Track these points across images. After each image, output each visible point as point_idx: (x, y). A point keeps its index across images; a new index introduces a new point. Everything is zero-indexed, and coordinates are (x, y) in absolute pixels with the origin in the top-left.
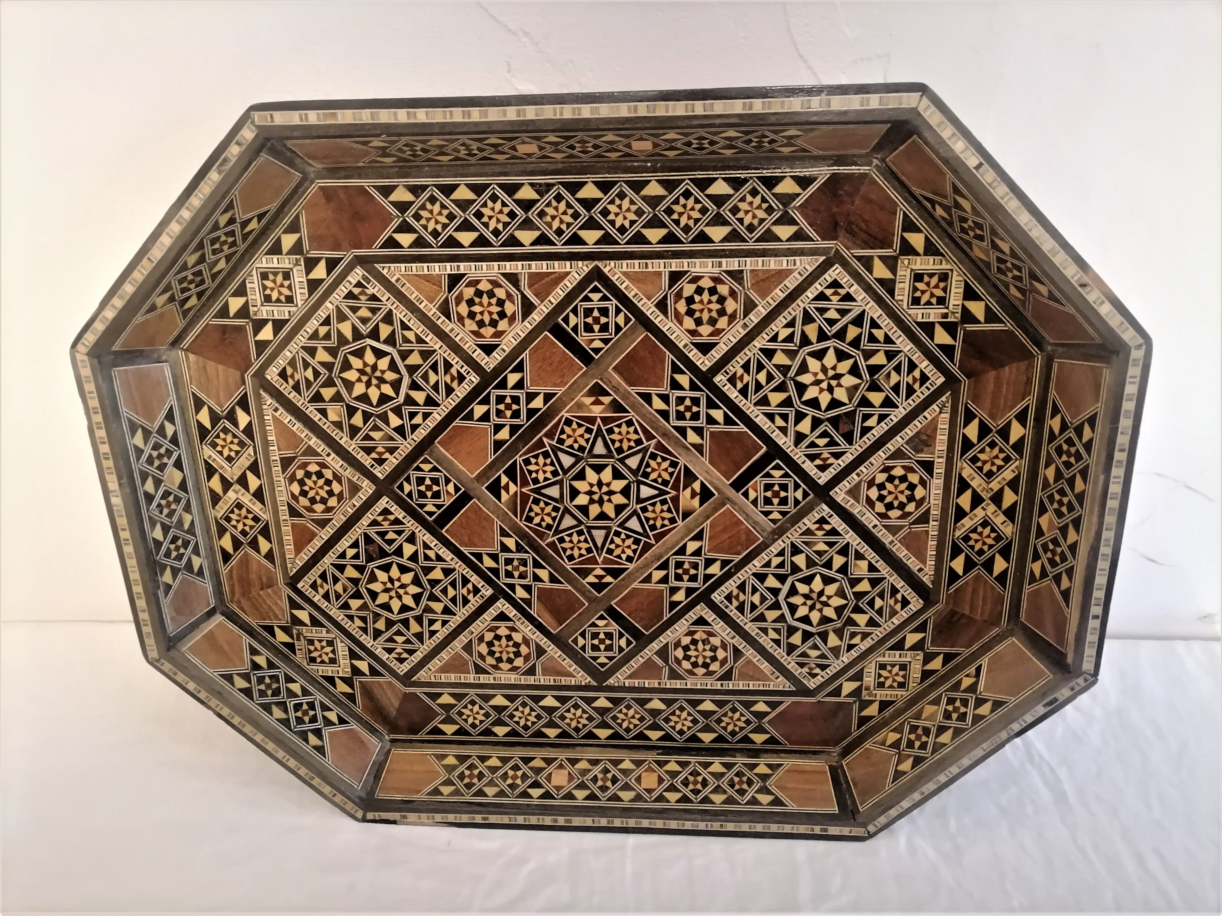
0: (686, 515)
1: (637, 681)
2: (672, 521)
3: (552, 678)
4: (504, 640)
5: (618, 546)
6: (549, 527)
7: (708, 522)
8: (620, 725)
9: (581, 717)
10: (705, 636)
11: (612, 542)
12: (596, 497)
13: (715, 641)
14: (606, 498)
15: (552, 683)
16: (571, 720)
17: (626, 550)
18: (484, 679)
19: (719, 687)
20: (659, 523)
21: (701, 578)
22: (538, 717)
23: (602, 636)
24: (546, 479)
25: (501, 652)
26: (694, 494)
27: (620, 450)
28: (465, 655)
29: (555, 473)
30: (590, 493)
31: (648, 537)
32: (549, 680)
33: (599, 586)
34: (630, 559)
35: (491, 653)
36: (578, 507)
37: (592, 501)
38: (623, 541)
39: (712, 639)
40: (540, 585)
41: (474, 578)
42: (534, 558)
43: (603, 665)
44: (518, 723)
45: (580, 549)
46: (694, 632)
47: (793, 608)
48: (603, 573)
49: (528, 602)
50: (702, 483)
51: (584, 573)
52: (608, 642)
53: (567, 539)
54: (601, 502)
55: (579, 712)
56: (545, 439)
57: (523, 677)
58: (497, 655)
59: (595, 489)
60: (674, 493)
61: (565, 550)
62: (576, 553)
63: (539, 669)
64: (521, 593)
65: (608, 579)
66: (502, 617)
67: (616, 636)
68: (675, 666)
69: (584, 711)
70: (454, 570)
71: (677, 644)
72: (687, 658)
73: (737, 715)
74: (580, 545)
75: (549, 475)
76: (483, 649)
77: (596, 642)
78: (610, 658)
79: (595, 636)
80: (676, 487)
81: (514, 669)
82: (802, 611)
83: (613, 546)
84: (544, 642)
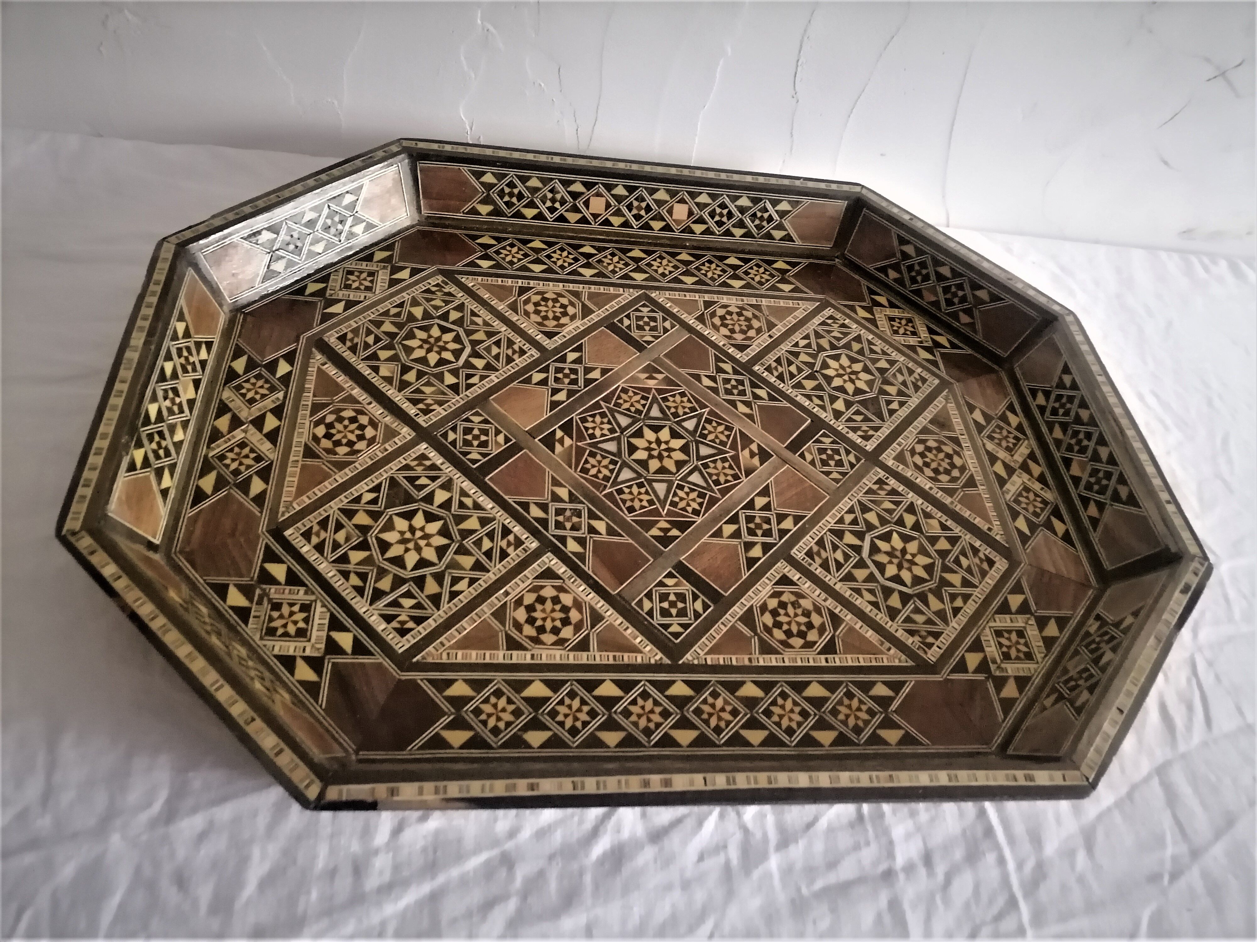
0: (748, 473)
1: (721, 657)
2: (736, 477)
3: (611, 654)
4: (549, 605)
5: (682, 499)
6: (606, 479)
7: (772, 479)
8: (707, 722)
9: (652, 711)
10: (793, 598)
11: (675, 494)
12: (655, 453)
13: (806, 604)
14: (665, 454)
15: (611, 662)
16: (639, 716)
17: (691, 503)
18: (518, 657)
19: (824, 663)
20: (722, 479)
21: (775, 533)
22: (593, 714)
23: (672, 598)
24: (603, 435)
25: (544, 619)
26: (752, 455)
27: (675, 415)
28: (495, 624)
29: (612, 431)
30: (649, 449)
31: (712, 491)
32: (606, 658)
33: (665, 540)
34: (696, 512)
35: (531, 621)
36: (637, 461)
37: (651, 457)
38: (687, 494)
39: (802, 602)
40: (597, 537)
41: (517, 529)
42: (589, 509)
43: (677, 635)
44: (562, 724)
45: (641, 501)
46: (781, 593)
47: (881, 567)
48: (667, 526)
49: (581, 557)
50: (758, 445)
51: (648, 526)
52: (680, 605)
53: (627, 490)
54: (660, 457)
55: (649, 704)
56: (602, 403)
57: (571, 654)
58: (539, 623)
59: (654, 446)
60: (733, 453)
61: (624, 501)
62: (637, 504)
63: (593, 643)
64: (572, 546)
65: (674, 532)
66: (549, 574)
67: (689, 598)
68: (765, 636)
69: (656, 703)
70: (494, 519)
71: (764, 608)
72: (778, 625)
73: (855, 703)
74: (641, 497)
75: (606, 432)
76: (521, 615)
77: (665, 605)
78: (685, 626)
79: (664, 597)
80: (734, 447)
81: (561, 642)
82: (891, 570)
83: (676, 499)
84: (600, 605)
